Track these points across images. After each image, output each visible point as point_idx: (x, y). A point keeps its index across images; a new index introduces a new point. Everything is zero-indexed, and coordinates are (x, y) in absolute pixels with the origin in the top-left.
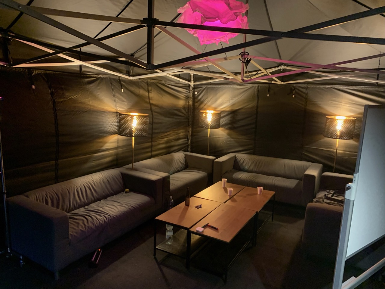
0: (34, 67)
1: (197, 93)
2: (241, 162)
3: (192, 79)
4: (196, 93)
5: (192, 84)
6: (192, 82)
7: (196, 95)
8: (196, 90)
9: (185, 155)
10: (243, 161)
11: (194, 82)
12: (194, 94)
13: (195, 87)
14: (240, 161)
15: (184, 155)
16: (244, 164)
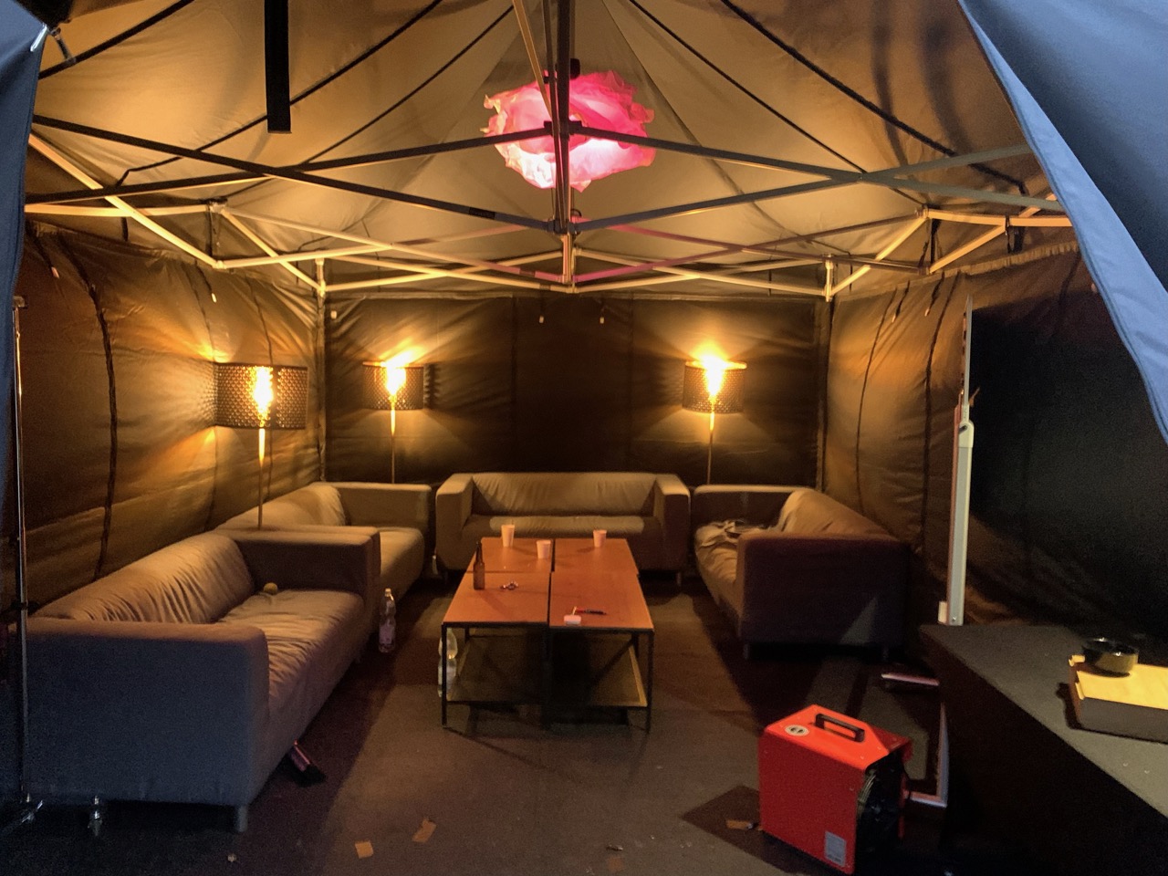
0: (37, 214)
1: (338, 316)
2: (491, 492)
3: (321, 275)
4: (334, 315)
5: (322, 289)
6: (323, 283)
7: (333, 320)
8: (332, 306)
9: (340, 490)
10: (495, 489)
11: (328, 283)
12: (328, 319)
13: (330, 299)
14: (487, 491)
15: (336, 491)
16: (499, 498)
